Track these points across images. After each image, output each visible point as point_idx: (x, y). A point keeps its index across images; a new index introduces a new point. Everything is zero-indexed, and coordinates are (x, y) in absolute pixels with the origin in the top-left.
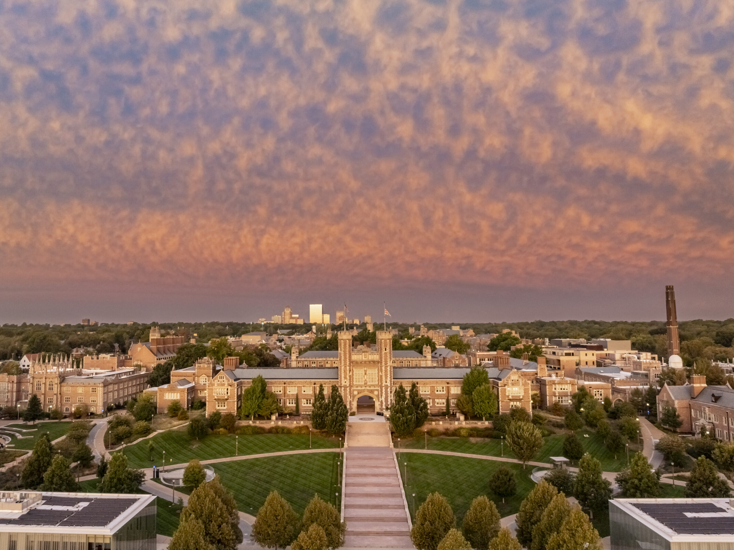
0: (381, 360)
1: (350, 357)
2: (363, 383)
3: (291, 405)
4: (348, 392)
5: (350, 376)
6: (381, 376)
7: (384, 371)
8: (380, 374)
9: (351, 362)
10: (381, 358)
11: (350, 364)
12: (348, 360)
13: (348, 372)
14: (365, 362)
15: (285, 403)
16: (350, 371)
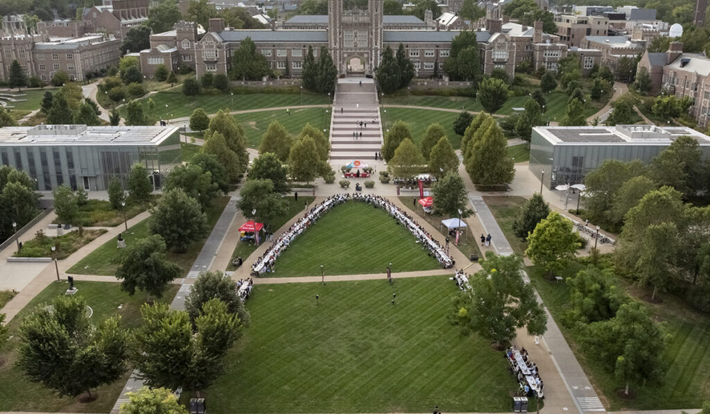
0: (372, 22)
1: (340, 18)
2: (353, 46)
3: (281, 68)
4: (338, 55)
5: (340, 38)
6: (371, 39)
7: (374, 34)
8: (370, 36)
9: (341, 24)
10: (371, 20)
11: (340, 26)
12: (338, 21)
13: (338, 35)
14: (356, 24)
15: (275, 66)
16: (340, 33)
